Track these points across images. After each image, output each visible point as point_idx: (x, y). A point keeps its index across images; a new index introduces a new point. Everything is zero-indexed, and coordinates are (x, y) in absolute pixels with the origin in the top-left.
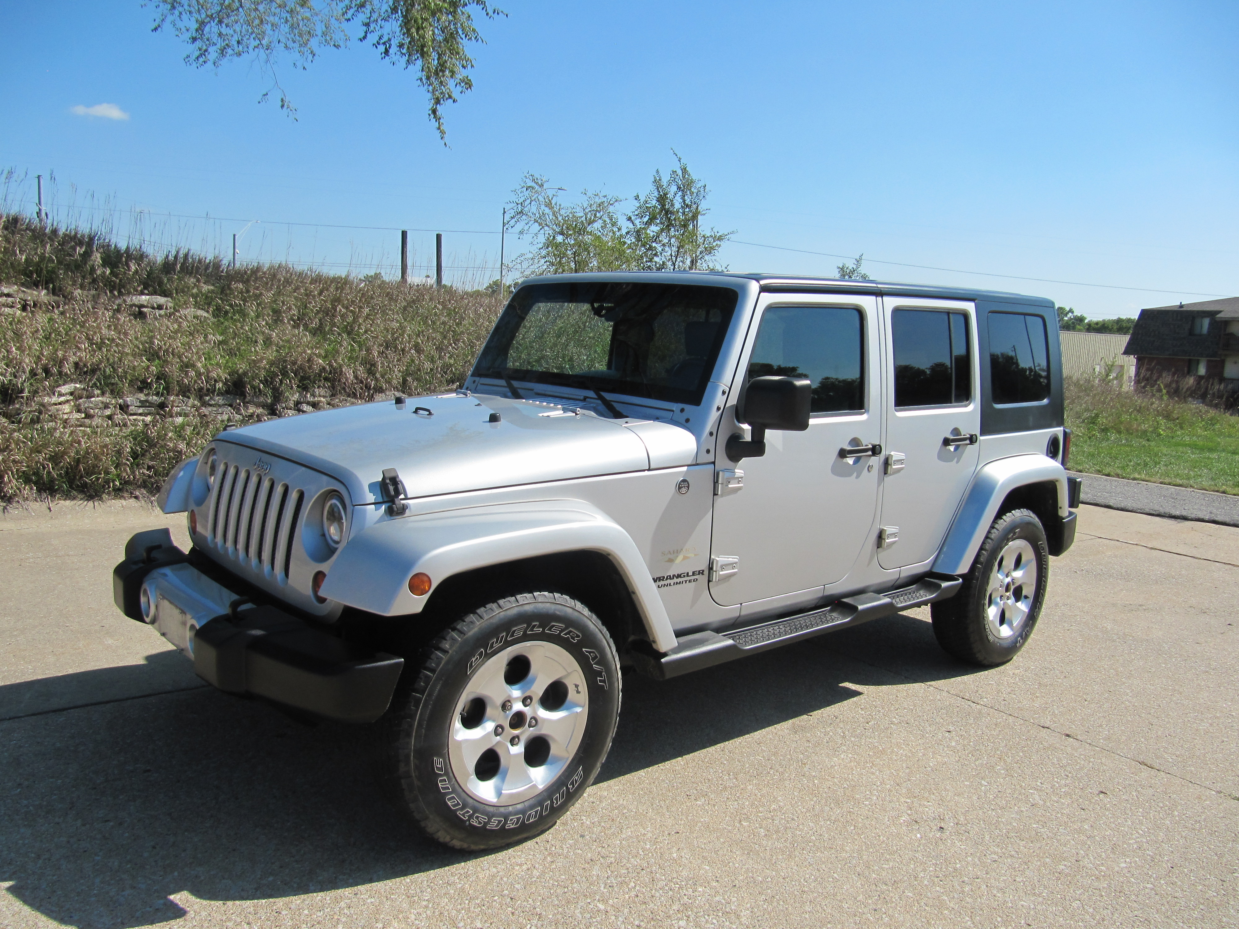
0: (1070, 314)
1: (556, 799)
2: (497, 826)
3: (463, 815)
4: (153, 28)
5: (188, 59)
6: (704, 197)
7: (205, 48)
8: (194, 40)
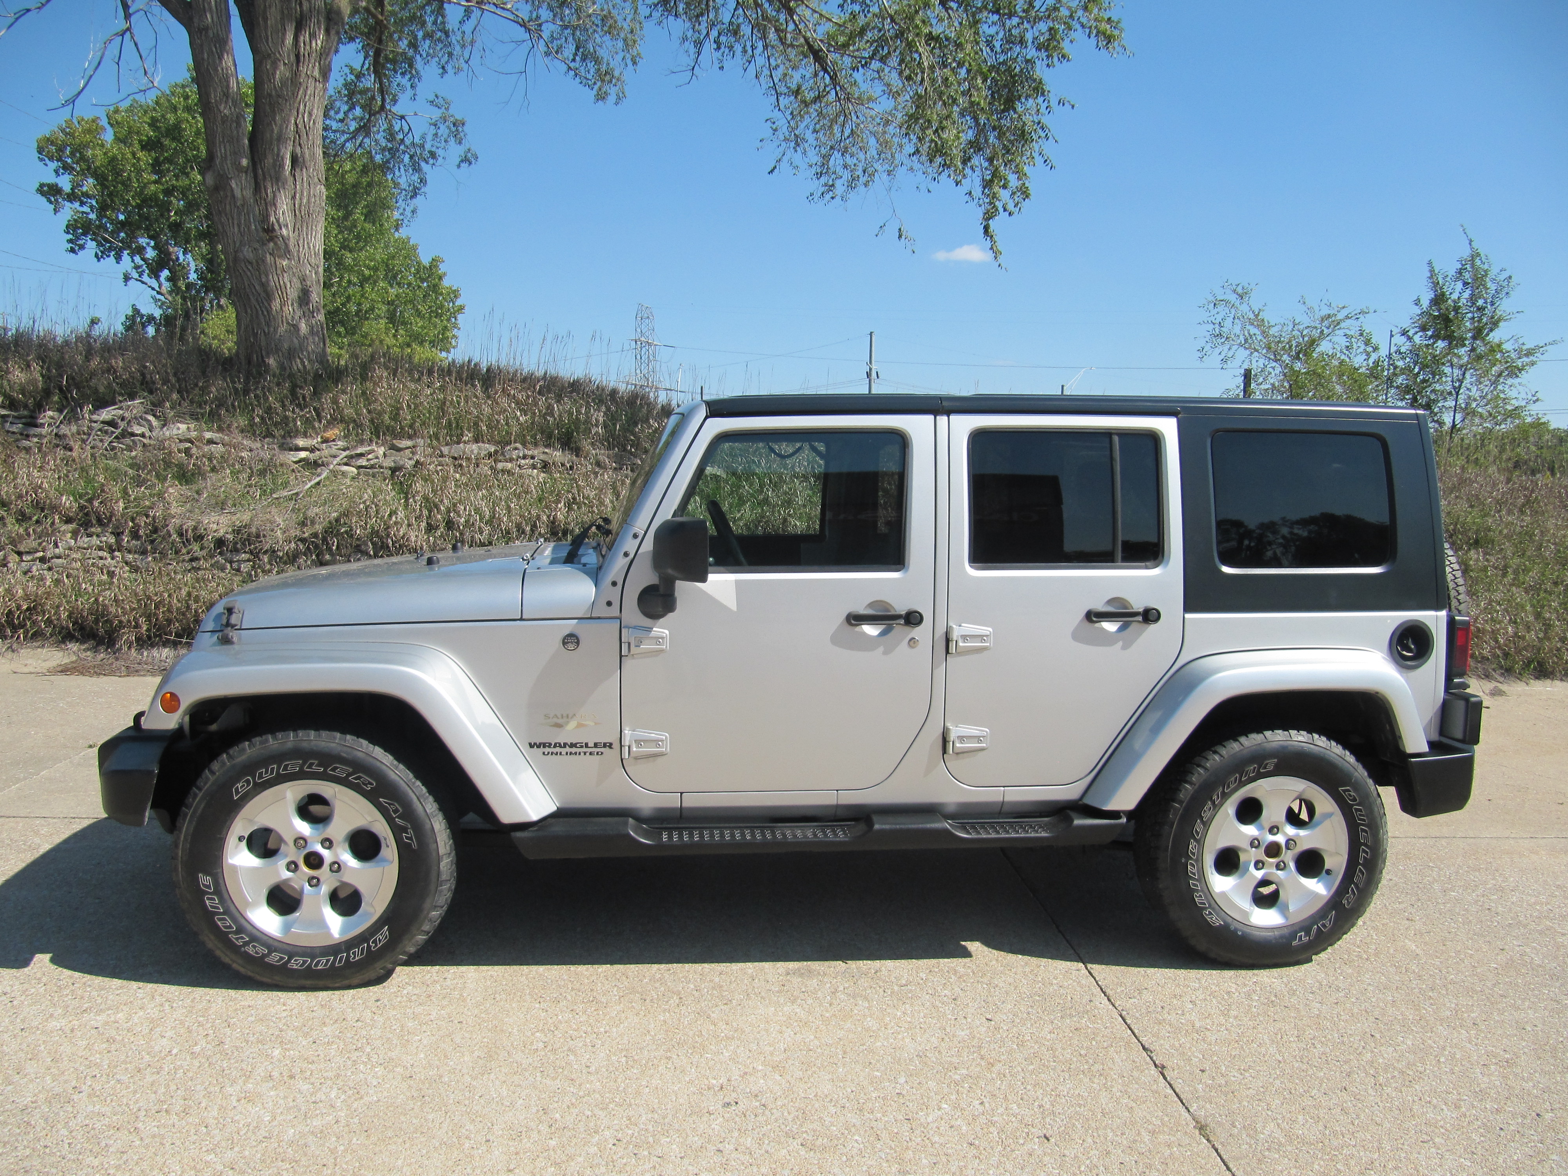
1: (354, 953)
2: (278, 961)
3: (237, 939)
4: (769, 171)
5: (812, 197)
6: (1507, 293)
7: (831, 183)
8: (819, 175)
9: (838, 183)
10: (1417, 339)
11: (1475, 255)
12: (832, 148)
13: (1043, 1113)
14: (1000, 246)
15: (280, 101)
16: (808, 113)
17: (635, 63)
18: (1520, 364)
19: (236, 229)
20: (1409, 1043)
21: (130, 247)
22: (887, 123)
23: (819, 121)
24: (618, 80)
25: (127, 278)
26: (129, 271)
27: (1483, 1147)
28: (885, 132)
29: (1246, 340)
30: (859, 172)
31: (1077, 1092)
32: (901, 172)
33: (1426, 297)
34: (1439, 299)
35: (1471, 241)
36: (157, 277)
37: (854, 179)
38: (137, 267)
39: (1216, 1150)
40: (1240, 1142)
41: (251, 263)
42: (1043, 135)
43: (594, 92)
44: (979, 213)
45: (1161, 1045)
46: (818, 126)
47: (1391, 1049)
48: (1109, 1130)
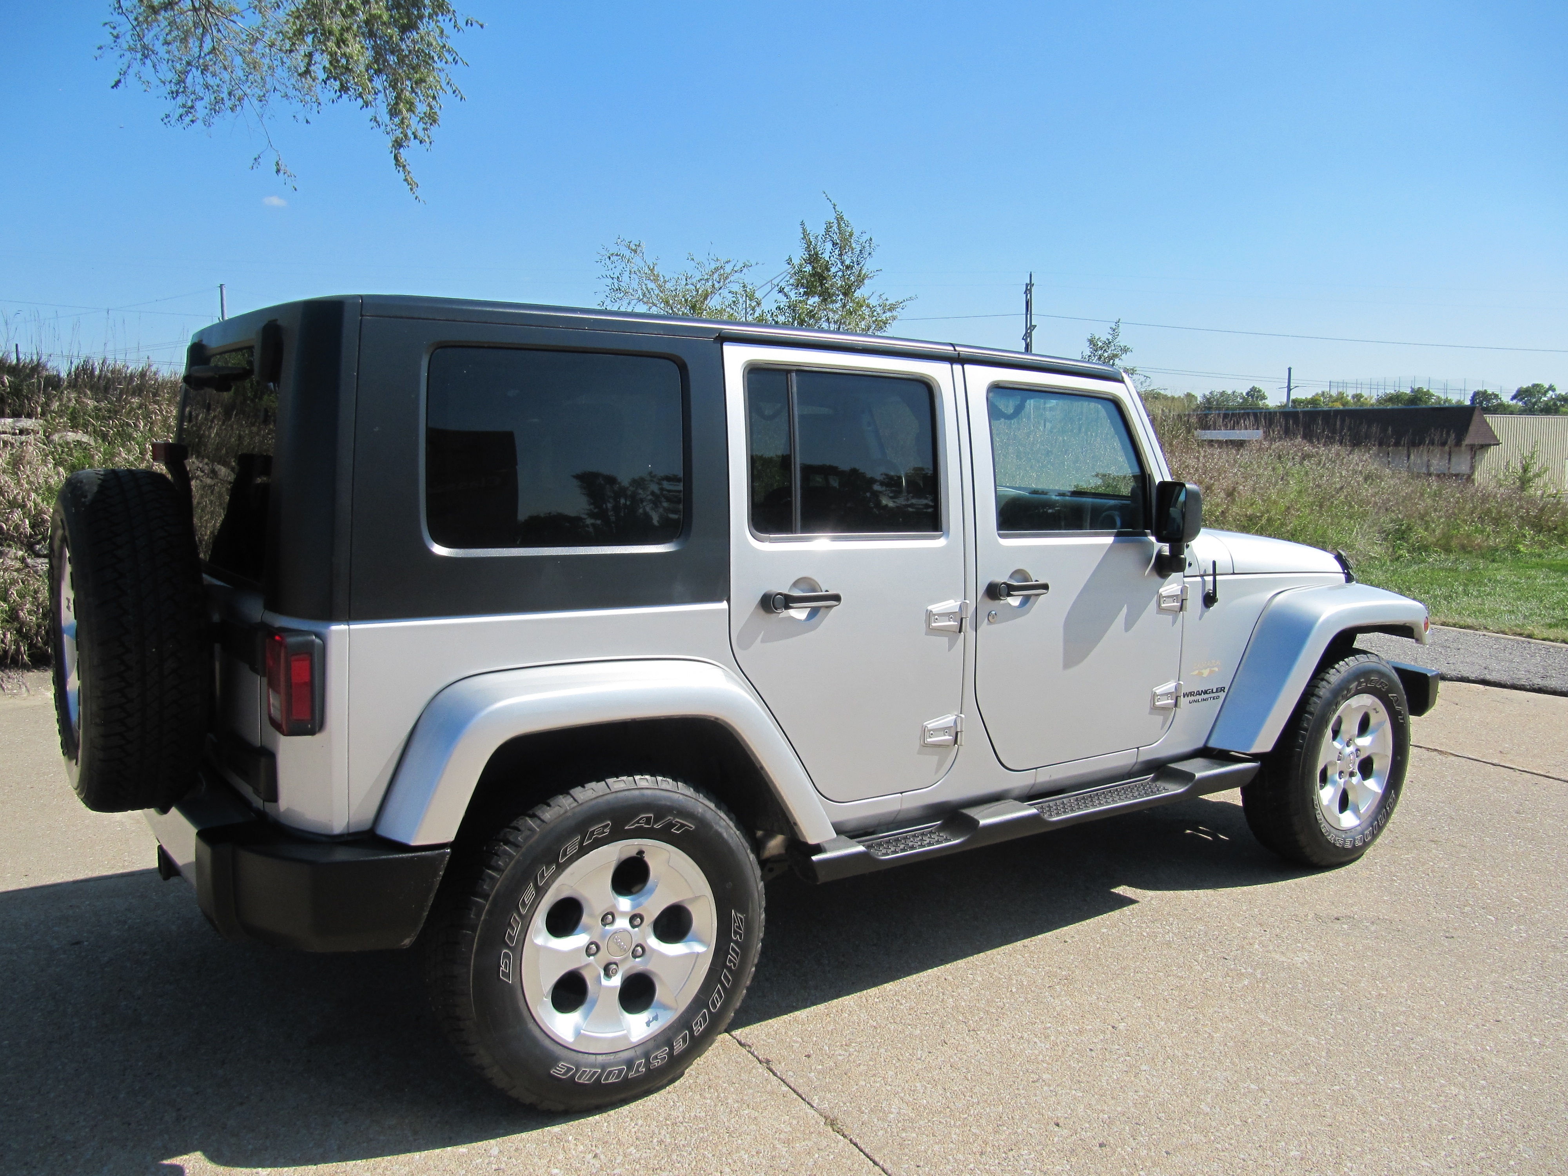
0: (1550, 393)
4: (113, 84)
5: (168, 119)
6: (870, 254)
7: (190, 104)
8: (175, 94)
9: (199, 105)
10: (792, 295)
11: (840, 219)
12: (189, 63)
13: (666, 1150)
14: (415, 176)
16: (156, 20)
18: (884, 319)
20: (980, 979)
22: (255, 41)
23: (171, 31)
27: (1084, 1073)
28: (251, 51)
29: (644, 295)
30: (225, 95)
31: (693, 1114)
32: (274, 99)
33: (799, 255)
34: (813, 258)
35: (835, 206)
37: (219, 101)
39: (856, 1144)
40: (874, 1129)
42: (450, 59)
44: (389, 142)
45: (757, 1036)
46: (169, 38)
47: (967, 990)
48: (743, 1152)
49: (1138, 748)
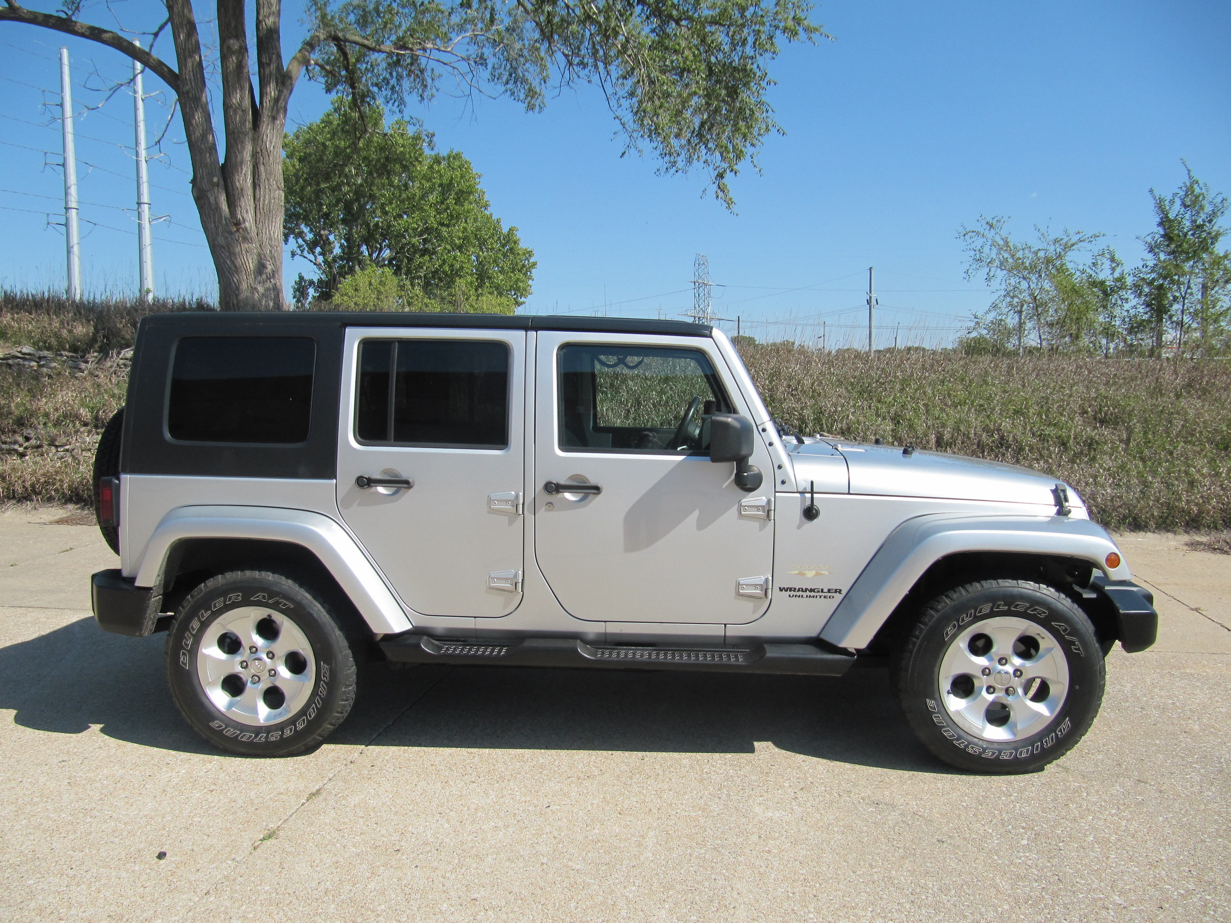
11: (1193, 183)
15: (241, 135)
17: (545, 82)
19: (213, 226)
21: (293, 233)
24: (540, 95)
25: (293, 254)
26: (295, 249)
29: (1001, 264)
34: (1165, 222)
35: (1189, 171)
36: (313, 253)
38: (300, 247)
41: (224, 248)
43: (526, 105)
49: (725, 625)
